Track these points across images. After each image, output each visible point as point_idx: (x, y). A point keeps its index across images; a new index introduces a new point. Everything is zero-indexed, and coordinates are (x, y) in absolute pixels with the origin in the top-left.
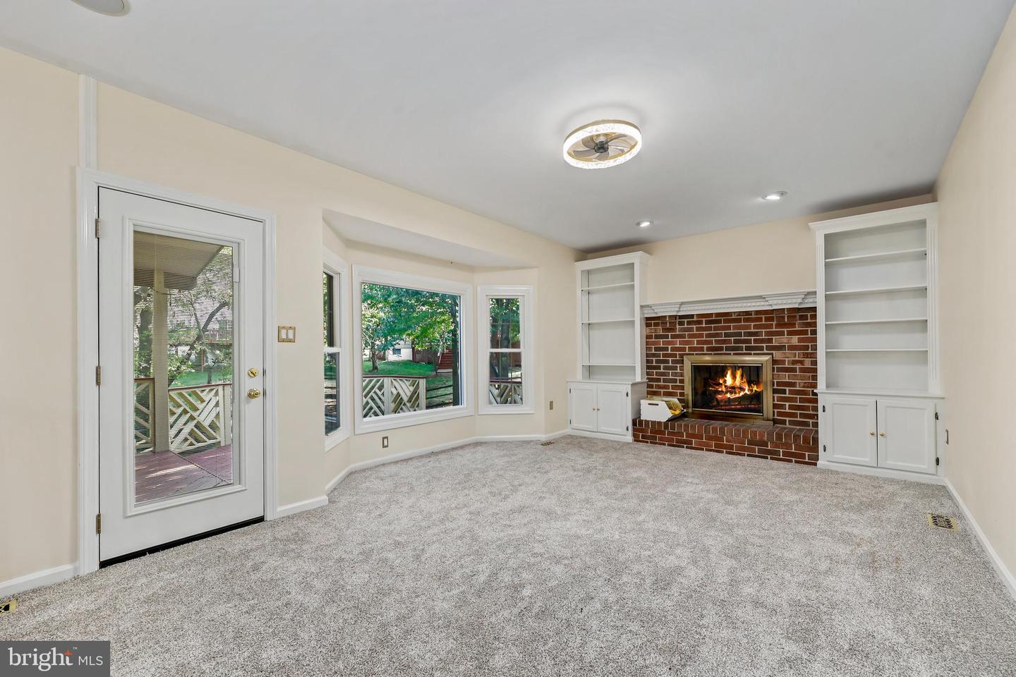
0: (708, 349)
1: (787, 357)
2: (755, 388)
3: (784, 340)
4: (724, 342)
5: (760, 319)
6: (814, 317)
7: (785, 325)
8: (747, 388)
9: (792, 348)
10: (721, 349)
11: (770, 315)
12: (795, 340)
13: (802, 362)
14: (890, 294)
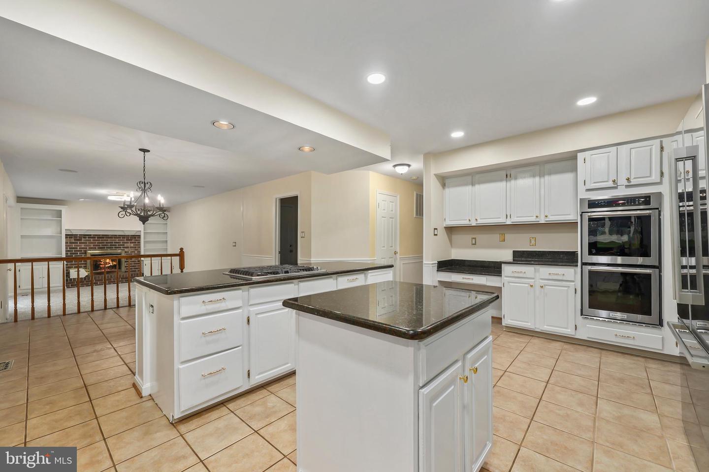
0: (98, 248)
1: (130, 250)
2: (114, 263)
3: (129, 245)
4: (106, 245)
5: (120, 238)
6: (140, 238)
7: (129, 240)
8: (111, 263)
9: (131, 247)
10: (105, 248)
11: (124, 236)
12: (132, 245)
13: (134, 252)
14: (158, 233)
